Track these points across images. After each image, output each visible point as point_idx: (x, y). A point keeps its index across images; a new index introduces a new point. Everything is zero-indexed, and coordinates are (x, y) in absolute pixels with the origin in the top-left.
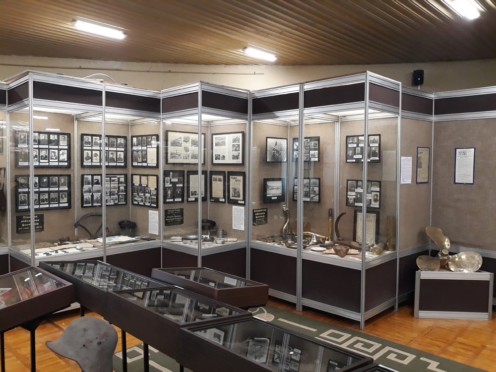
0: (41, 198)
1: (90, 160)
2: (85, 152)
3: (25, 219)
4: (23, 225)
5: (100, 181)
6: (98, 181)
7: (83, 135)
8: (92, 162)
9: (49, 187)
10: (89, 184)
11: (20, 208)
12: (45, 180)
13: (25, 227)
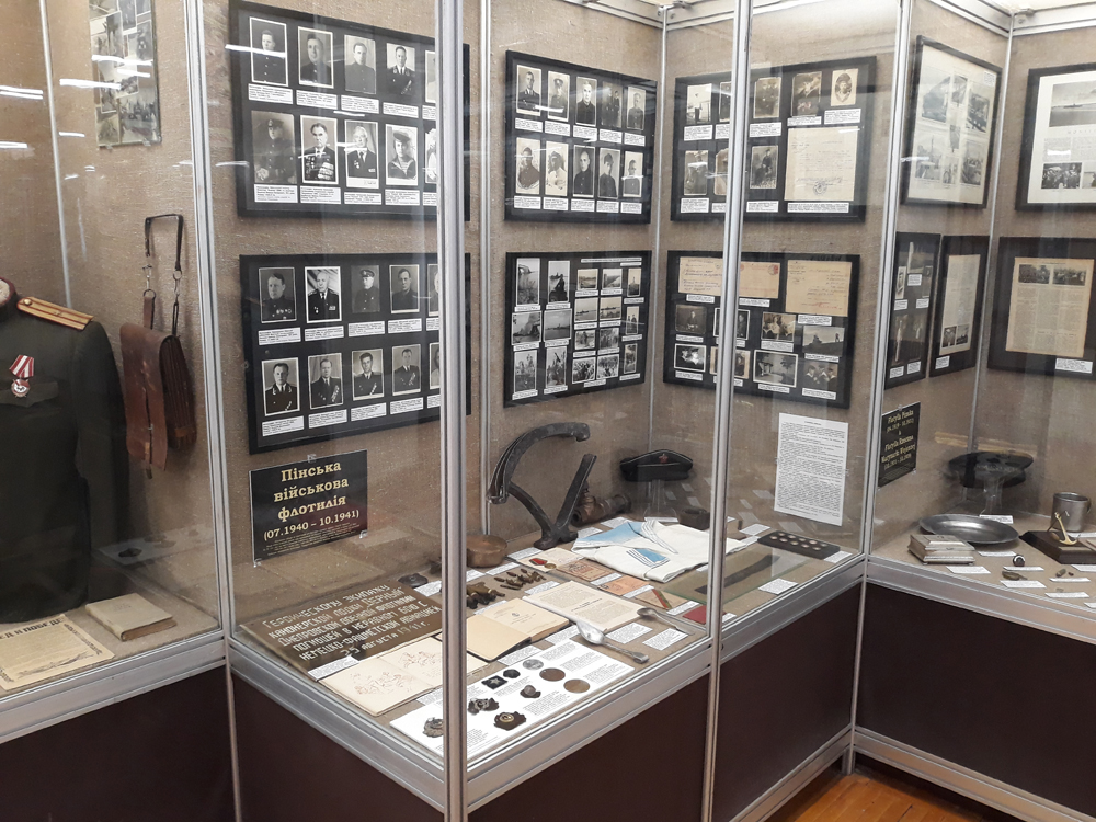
0: (357, 371)
1: (535, 189)
2: (522, 143)
3: (289, 484)
4: (284, 515)
5: (567, 287)
6: (562, 283)
7: (512, 59)
8: (542, 194)
9: (386, 316)
10: (531, 300)
11: (270, 429)
12: (369, 282)
13: (290, 522)
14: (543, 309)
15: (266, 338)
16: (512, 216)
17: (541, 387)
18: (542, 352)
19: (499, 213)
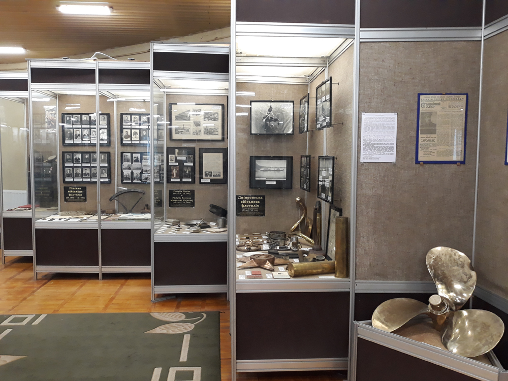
0: (84, 172)
1: (129, 139)
2: (124, 130)
3: (71, 190)
5: (139, 159)
6: (138, 158)
10: (128, 161)
12: (87, 157)
13: (71, 196)
14: (132, 163)
15: (66, 165)
16: (123, 145)
17: (132, 180)
18: (132, 173)
19: (119, 144)
